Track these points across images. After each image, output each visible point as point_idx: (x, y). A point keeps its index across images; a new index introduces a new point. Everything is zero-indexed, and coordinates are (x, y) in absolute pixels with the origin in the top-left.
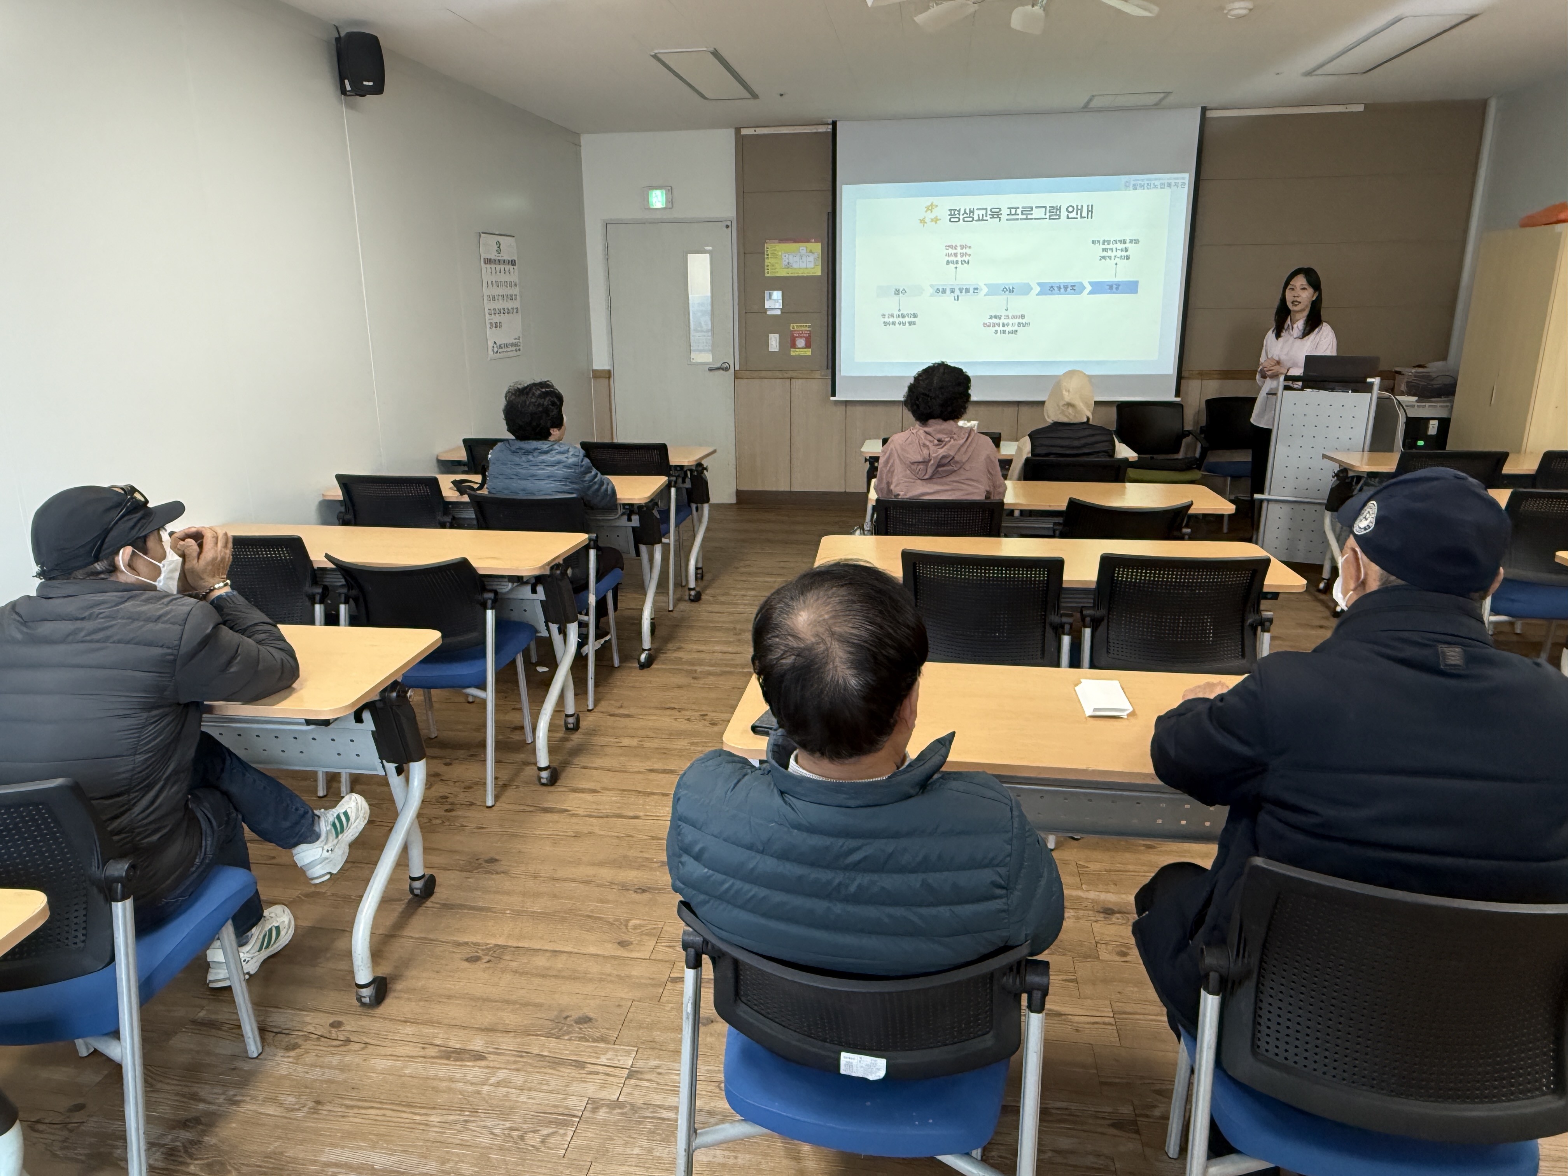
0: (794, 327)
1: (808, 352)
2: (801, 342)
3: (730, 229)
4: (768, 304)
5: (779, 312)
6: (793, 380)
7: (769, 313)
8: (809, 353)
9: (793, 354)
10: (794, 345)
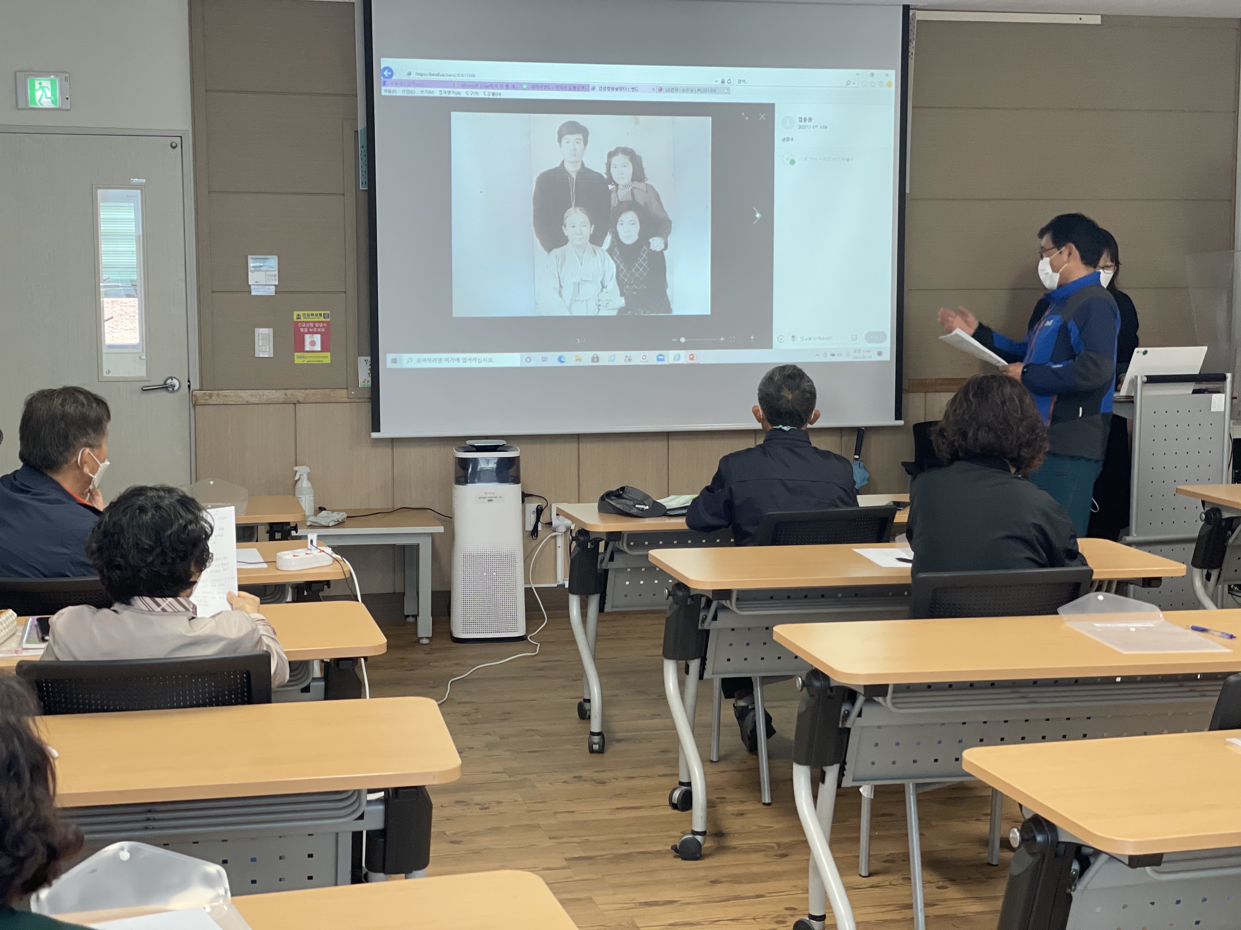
0: (300, 315)
1: (326, 358)
2: (313, 342)
3: (179, 149)
4: (253, 278)
5: (271, 291)
6: (298, 405)
7: (253, 293)
8: (328, 361)
9: (297, 361)
10: (299, 346)
